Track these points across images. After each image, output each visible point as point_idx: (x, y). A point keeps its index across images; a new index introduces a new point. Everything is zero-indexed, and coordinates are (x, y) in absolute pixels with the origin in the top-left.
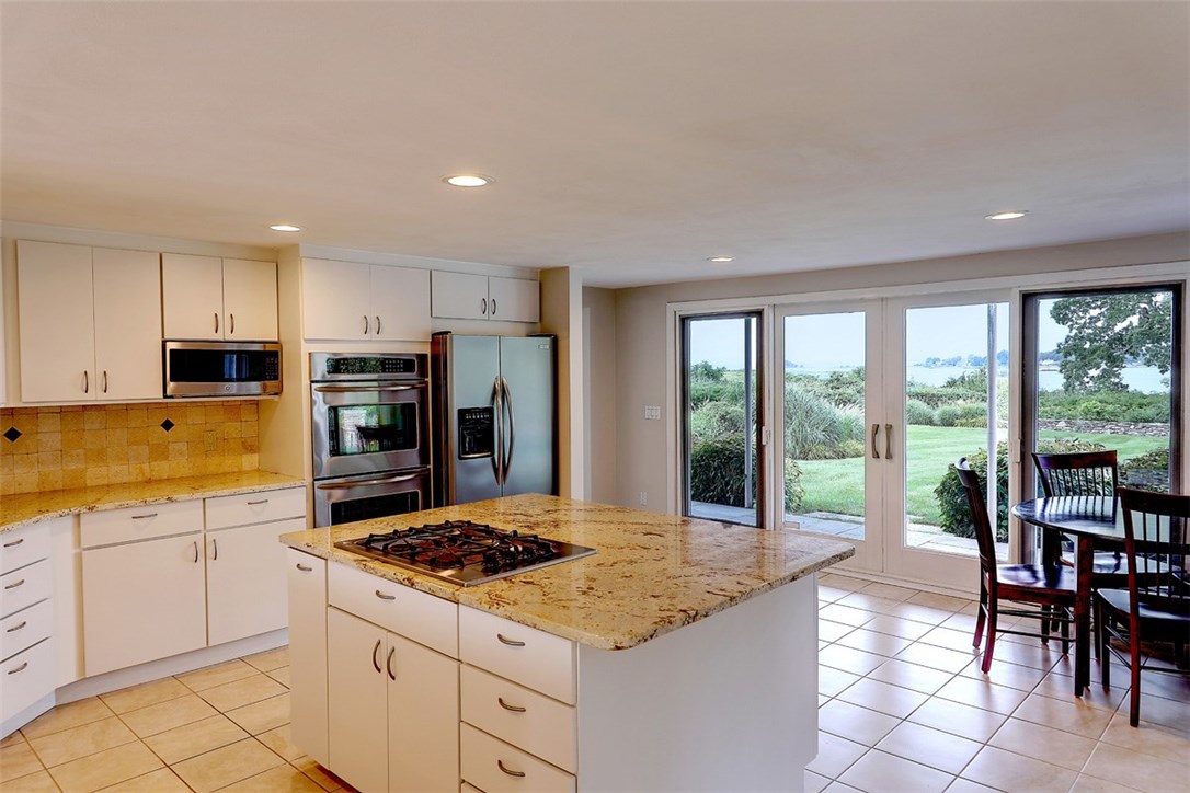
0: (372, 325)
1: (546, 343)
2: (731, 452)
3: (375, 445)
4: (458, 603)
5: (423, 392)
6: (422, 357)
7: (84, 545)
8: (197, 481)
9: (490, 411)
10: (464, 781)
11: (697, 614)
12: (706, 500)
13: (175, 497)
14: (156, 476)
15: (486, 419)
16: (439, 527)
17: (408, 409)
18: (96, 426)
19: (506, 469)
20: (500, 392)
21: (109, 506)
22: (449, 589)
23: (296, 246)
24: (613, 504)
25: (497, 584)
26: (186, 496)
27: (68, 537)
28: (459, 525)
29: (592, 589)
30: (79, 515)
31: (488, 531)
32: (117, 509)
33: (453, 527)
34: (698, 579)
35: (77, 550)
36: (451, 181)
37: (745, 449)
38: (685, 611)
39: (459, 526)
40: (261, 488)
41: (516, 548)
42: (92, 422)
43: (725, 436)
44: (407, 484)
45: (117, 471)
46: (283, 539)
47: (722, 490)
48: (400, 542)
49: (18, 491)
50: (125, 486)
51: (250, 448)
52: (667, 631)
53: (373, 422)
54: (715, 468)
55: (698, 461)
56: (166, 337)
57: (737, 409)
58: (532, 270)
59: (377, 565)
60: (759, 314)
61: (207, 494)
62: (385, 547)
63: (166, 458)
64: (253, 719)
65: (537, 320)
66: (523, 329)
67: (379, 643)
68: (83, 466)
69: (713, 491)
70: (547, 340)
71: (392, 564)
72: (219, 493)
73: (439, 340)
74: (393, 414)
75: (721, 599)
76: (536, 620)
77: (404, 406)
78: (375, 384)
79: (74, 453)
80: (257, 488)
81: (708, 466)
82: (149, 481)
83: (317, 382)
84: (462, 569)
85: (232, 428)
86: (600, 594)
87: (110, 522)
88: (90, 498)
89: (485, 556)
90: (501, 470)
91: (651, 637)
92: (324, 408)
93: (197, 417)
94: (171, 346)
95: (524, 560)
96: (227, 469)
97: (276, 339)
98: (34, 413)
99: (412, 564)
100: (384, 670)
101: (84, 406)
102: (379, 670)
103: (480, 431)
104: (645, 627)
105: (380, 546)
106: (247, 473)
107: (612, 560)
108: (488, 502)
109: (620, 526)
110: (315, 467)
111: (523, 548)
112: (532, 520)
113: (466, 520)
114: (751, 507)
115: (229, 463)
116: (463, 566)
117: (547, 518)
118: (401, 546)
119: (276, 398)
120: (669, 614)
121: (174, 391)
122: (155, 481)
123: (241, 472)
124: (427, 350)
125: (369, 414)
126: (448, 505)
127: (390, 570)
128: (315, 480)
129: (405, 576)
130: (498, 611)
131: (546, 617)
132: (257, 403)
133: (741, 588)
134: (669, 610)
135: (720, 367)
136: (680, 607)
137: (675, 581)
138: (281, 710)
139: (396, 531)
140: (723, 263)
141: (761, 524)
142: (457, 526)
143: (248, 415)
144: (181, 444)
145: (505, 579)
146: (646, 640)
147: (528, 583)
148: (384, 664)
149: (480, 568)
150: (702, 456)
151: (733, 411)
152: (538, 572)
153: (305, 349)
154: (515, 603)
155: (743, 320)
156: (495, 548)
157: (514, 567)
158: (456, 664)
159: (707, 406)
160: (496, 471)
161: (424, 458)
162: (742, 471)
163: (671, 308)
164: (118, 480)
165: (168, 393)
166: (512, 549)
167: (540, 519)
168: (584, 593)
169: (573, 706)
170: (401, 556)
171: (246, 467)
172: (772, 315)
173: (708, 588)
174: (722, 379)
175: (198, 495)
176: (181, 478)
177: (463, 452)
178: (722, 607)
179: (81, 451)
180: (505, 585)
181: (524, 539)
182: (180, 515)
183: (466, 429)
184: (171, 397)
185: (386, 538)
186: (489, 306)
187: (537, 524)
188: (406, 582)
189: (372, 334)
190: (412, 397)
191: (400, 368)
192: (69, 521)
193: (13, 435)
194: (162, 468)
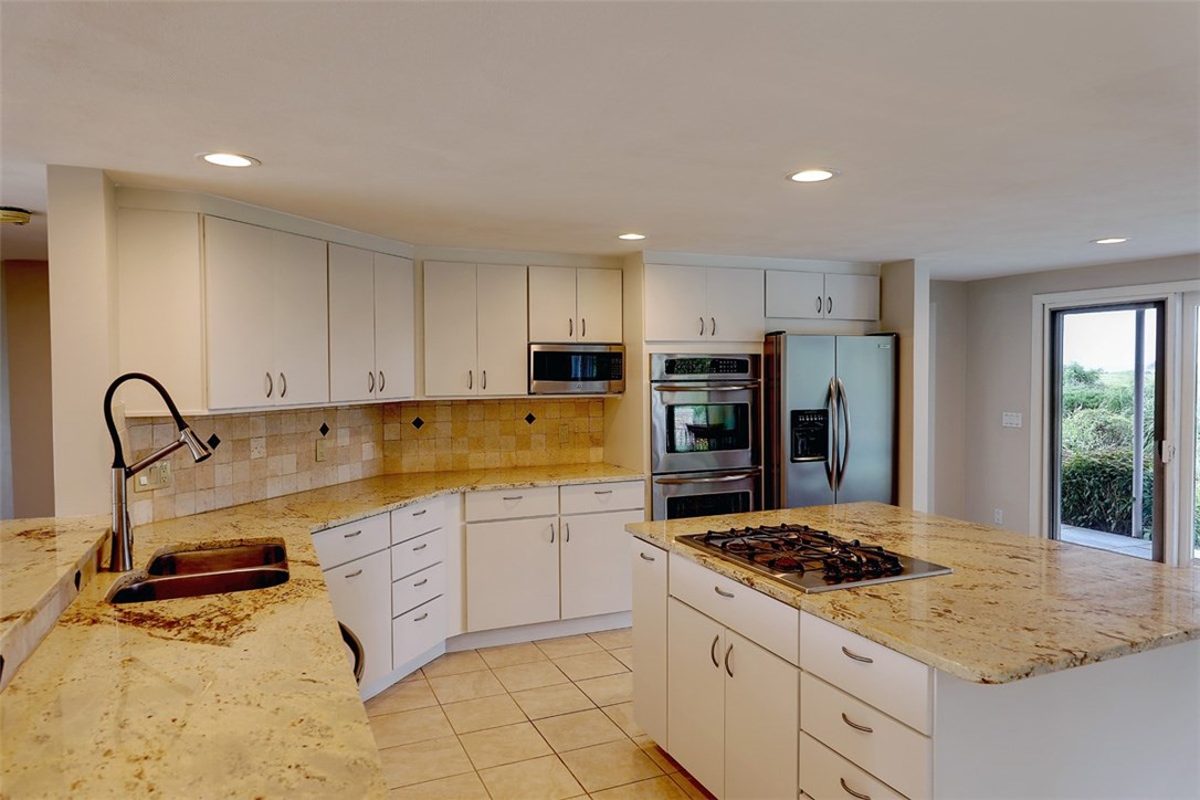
0: (708, 327)
1: (887, 342)
2: (1114, 469)
3: (703, 443)
4: (799, 609)
5: (756, 392)
6: (755, 358)
7: (468, 520)
8: (554, 469)
9: (824, 413)
10: (802, 792)
11: (1085, 656)
12: (1077, 524)
13: (537, 483)
14: (520, 463)
15: (820, 421)
16: (775, 530)
17: (740, 409)
18: (476, 418)
19: (840, 475)
20: (836, 394)
21: (487, 487)
22: (789, 593)
23: (639, 254)
24: (966, 520)
25: (841, 594)
26: (545, 483)
27: (457, 510)
28: (796, 529)
29: (950, 611)
30: (464, 493)
31: (828, 539)
32: (492, 490)
33: (790, 530)
34: (1084, 616)
35: (463, 523)
36: (795, 178)
37: (1134, 467)
38: (1070, 652)
39: (798, 531)
40: (606, 479)
41: (859, 558)
42: (474, 414)
43: (1102, 450)
44: (738, 484)
45: (492, 457)
46: (628, 528)
47: (1100, 513)
48: (738, 541)
49: (422, 470)
50: (498, 470)
51: (597, 442)
52: (1047, 672)
53: (701, 421)
54: (1091, 488)
55: (1068, 478)
56: (531, 341)
57: (1124, 419)
58: (873, 264)
59: (716, 561)
60: (1161, 305)
61: (562, 482)
62: (724, 544)
63: (529, 448)
64: (600, 692)
65: (878, 318)
66: (861, 327)
67: (717, 638)
68: (466, 452)
69: (1088, 514)
70: (889, 338)
71: (732, 562)
72: (572, 481)
73: (773, 339)
74: (723, 414)
75: (1118, 643)
76: (887, 637)
77: (737, 406)
78: (704, 384)
79: (460, 440)
80: (603, 479)
81: (1080, 486)
82: (515, 468)
83: (656, 381)
84: (802, 575)
85: (582, 423)
86: (960, 618)
87: (487, 502)
88: (472, 479)
89: (825, 562)
90: (836, 475)
91: (1027, 675)
92: (662, 407)
93: (553, 413)
94: (534, 348)
95: (868, 572)
96: (578, 461)
97: (620, 341)
98: (432, 405)
99: (751, 564)
100: (722, 665)
101: (468, 401)
102: (717, 665)
103: (813, 434)
104: (1021, 662)
105: (719, 543)
106: (593, 464)
107: (971, 582)
108: (823, 508)
109: (979, 546)
110: (653, 462)
111: (867, 559)
112: (874, 530)
113: (803, 524)
114: (1140, 536)
115: (578, 455)
116: (803, 571)
117: (891, 529)
118: (737, 545)
119: (619, 396)
120: (1049, 651)
121: (535, 388)
122: (521, 467)
123: (588, 464)
124: (760, 350)
125: (697, 414)
126: (779, 508)
127: (729, 568)
128: (653, 474)
129: (744, 576)
130: (844, 623)
131: (898, 636)
132: (603, 400)
133: (1146, 634)
134: (1048, 648)
135: (1095, 368)
136: (1063, 646)
137: (1053, 615)
138: (623, 687)
139: (733, 530)
140: (1112, 243)
141: (1160, 557)
142: (793, 530)
143: (595, 412)
144: (540, 436)
145: (849, 589)
146: (1020, 678)
147: (875, 596)
148: (723, 660)
149: (822, 575)
150: (1073, 473)
151: (1115, 421)
152: (883, 586)
153: (646, 350)
154: (862, 617)
155: (1134, 312)
156: (836, 556)
157: (858, 578)
158: (796, 671)
159: (1079, 413)
160: (830, 475)
161: (755, 459)
162: (1129, 493)
163: (1038, 300)
164: (491, 465)
165: (532, 391)
166: (855, 559)
167: (883, 530)
168: (940, 615)
169: (928, 737)
170: (739, 555)
171: (593, 459)
172: (1179, 306)
173: (1099, 628)
174: (1097, 382)
175: (555, 482)
176: (540, 467)
177: (795, 454)
178: (1119, 652)
179: (465, 439)
180: (849, 596)
181: (866, 550)
182: (540, 499)
183: (799, 432)
184: (534, 394)
185: (722, 536)
186: (824, 304)
187: (880, 535)
188: (746, 582)
189: (708, 335)
190: (744, 398)
191: (734, 369)
192: (458, 497)
193: (418, 423)
194: (526, 457)
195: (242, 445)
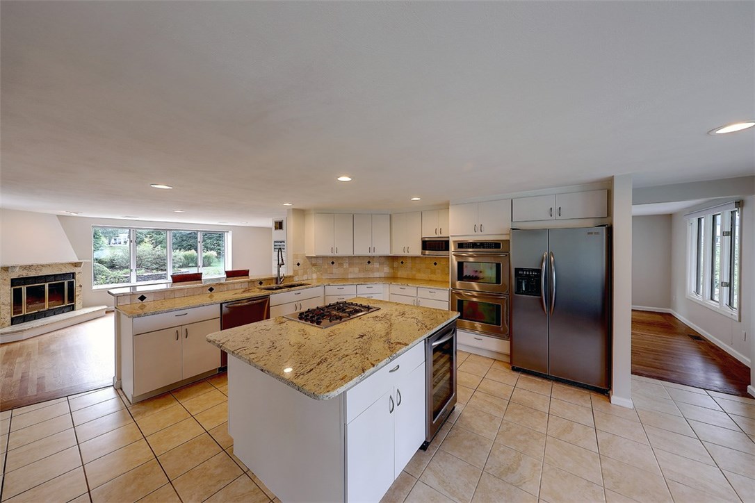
0: (479, 228)
1: (600, 231)
6: (506, 242)
9: (538, 271)
15: (535, 275)
18: (418, 262)
20: (547, 260)
35: (389, 294)
45: (423, 276)
49: (403, 277)
56: (423, 237)
58: (602, 182)
63: (435, 274)
65: (605, 215)
68: (415, 273)
82: (430, 280)
90: (547, 304)
92: (456, 264)
93: (443, 262)
98: (406, 257)
110: (452, 284)
124: (509, 238)
144: (439, 270)
153: (451, 239)
164: (423, 279)
165: (423, 254)
179: (415, 269)
186: (556, 211)
189: (479, 232)
191: (492, 247)
192: (388, 285)
193: (402, 263)
194: (434, 277)
195: (341, 265)
